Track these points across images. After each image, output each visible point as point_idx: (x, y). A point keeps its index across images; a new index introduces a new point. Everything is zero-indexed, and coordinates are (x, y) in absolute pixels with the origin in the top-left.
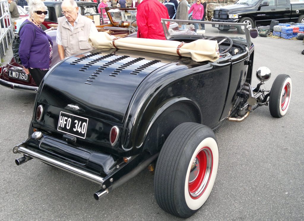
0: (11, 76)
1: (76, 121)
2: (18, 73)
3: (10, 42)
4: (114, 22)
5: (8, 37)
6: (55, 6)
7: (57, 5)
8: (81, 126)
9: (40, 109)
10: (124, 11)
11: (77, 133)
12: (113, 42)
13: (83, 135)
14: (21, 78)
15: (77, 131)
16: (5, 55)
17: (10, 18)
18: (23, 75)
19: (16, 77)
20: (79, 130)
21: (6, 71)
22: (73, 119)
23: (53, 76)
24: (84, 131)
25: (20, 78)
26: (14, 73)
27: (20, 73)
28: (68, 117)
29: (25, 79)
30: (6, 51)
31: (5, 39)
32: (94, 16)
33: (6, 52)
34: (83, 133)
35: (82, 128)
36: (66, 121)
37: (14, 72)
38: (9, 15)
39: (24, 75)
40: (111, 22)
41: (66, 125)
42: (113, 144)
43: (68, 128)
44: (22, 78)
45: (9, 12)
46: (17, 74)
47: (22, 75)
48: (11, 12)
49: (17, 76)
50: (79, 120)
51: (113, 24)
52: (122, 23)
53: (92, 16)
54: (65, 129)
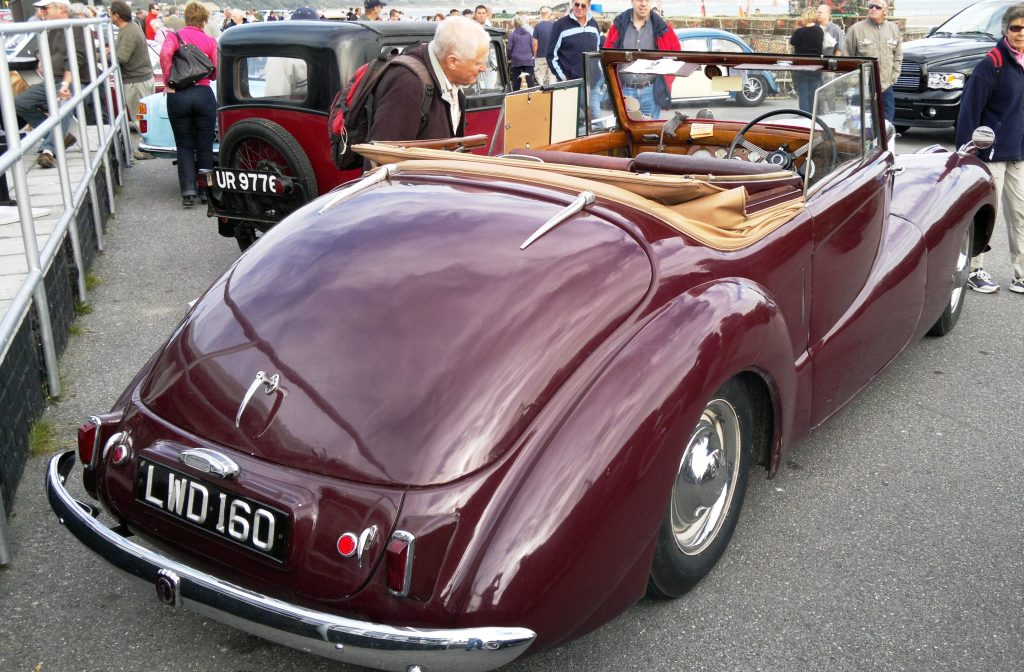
0: (159, 502)
2: (206, 493)
3: (118, 183)
4: (631, 122)
5: (114, 164)
6: (336, 44)
7: (345, 36)
10: (704, 67)
14: (226, 525)
16: (101, 248)
17: (117, 84)
18: (240, 512)
19: (191, 515)
21: (125, 453)
25: (221, 528)
26: (176, 489)
27: (223, 496)
29: (256, 541)
30: (104, 226)
31: (100, 176)
32: (555, 92)
33: (104, 233)
37: (178, 477)
38: (117, 75)
39: (248, 509)
40: (619, 121)
44: (232, 531)
45: (115, 63)
46: (199, 494)
47: (233, 510)
48: (123, 66)
49: (197, 510)
51: (628, 132)
52: (679, 127)
53: (548, 95)
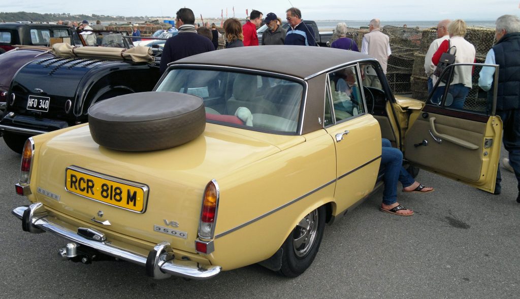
1: (41, 101)
8: (45, 104)
9: (13, 96)
11: (42, 108)
12: (73, 50)
13: (46, 110)
15: (42, 107)
20: (44, 107)
22: (39, 99)
23: (21, 74)
24: (47, 107)
28: (35, 98)
32: (64, 39)
34: (46, 108)
35: (45, 105)
36: (34, 101)
41: (33, 104)
42: (67, 112)
43: (35, 106)
50: (43, 99)
53: (61, 39)
54: (33, 107)
